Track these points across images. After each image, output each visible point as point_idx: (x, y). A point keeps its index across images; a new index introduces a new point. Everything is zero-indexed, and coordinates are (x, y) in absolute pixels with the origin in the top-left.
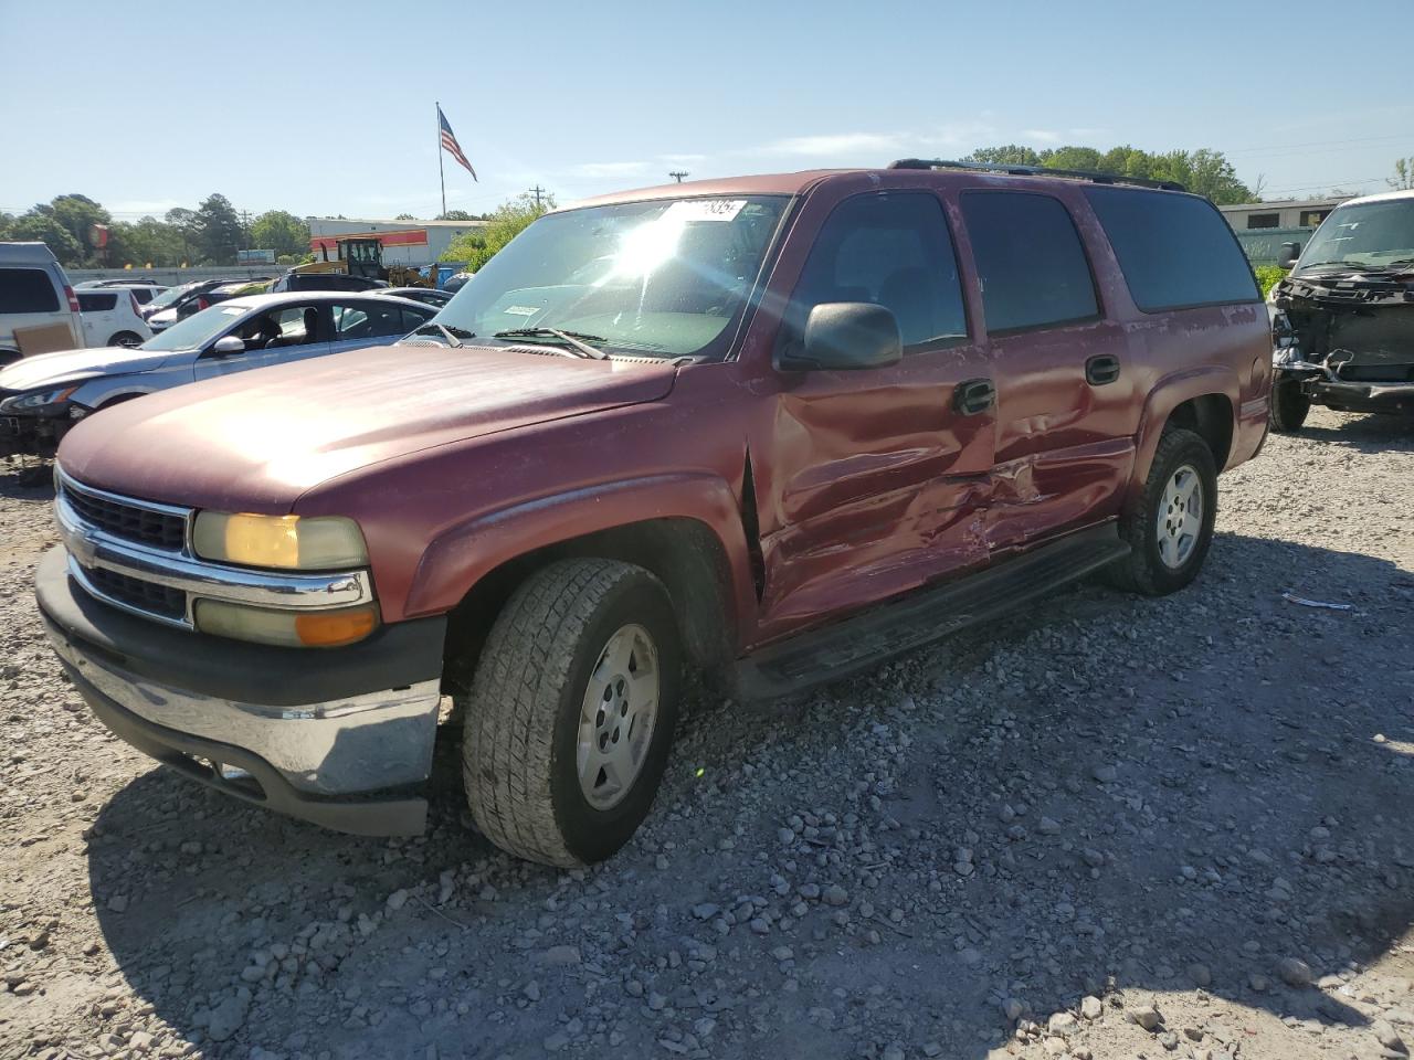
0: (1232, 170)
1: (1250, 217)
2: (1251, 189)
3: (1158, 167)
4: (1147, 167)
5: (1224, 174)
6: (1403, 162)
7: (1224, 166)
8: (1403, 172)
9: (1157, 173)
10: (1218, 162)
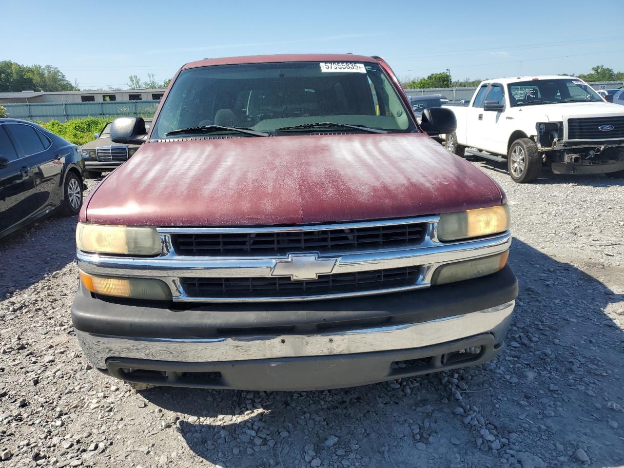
0: (64, 76)
1: (129, 95)
2: (74, 85)
3: (28, 72)
4: (22, 71)
5: (60, 77)
6: (131, 76)
7: (60, 74)
8: (132, 81)
9: (28, 74)
10: (56, 72)
